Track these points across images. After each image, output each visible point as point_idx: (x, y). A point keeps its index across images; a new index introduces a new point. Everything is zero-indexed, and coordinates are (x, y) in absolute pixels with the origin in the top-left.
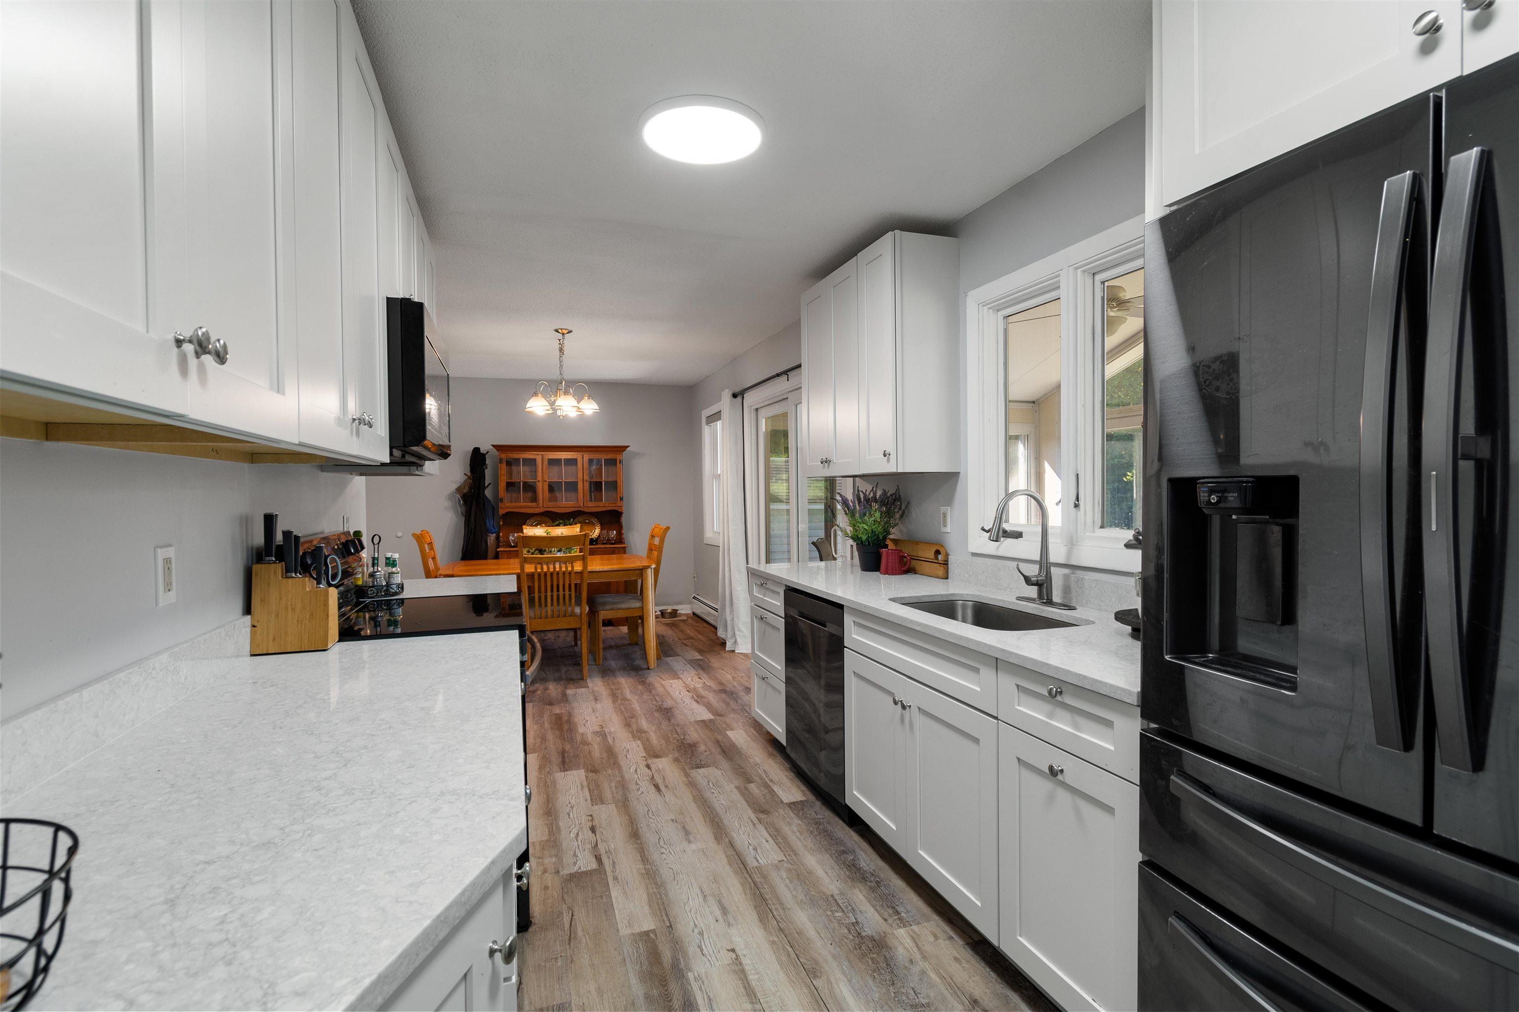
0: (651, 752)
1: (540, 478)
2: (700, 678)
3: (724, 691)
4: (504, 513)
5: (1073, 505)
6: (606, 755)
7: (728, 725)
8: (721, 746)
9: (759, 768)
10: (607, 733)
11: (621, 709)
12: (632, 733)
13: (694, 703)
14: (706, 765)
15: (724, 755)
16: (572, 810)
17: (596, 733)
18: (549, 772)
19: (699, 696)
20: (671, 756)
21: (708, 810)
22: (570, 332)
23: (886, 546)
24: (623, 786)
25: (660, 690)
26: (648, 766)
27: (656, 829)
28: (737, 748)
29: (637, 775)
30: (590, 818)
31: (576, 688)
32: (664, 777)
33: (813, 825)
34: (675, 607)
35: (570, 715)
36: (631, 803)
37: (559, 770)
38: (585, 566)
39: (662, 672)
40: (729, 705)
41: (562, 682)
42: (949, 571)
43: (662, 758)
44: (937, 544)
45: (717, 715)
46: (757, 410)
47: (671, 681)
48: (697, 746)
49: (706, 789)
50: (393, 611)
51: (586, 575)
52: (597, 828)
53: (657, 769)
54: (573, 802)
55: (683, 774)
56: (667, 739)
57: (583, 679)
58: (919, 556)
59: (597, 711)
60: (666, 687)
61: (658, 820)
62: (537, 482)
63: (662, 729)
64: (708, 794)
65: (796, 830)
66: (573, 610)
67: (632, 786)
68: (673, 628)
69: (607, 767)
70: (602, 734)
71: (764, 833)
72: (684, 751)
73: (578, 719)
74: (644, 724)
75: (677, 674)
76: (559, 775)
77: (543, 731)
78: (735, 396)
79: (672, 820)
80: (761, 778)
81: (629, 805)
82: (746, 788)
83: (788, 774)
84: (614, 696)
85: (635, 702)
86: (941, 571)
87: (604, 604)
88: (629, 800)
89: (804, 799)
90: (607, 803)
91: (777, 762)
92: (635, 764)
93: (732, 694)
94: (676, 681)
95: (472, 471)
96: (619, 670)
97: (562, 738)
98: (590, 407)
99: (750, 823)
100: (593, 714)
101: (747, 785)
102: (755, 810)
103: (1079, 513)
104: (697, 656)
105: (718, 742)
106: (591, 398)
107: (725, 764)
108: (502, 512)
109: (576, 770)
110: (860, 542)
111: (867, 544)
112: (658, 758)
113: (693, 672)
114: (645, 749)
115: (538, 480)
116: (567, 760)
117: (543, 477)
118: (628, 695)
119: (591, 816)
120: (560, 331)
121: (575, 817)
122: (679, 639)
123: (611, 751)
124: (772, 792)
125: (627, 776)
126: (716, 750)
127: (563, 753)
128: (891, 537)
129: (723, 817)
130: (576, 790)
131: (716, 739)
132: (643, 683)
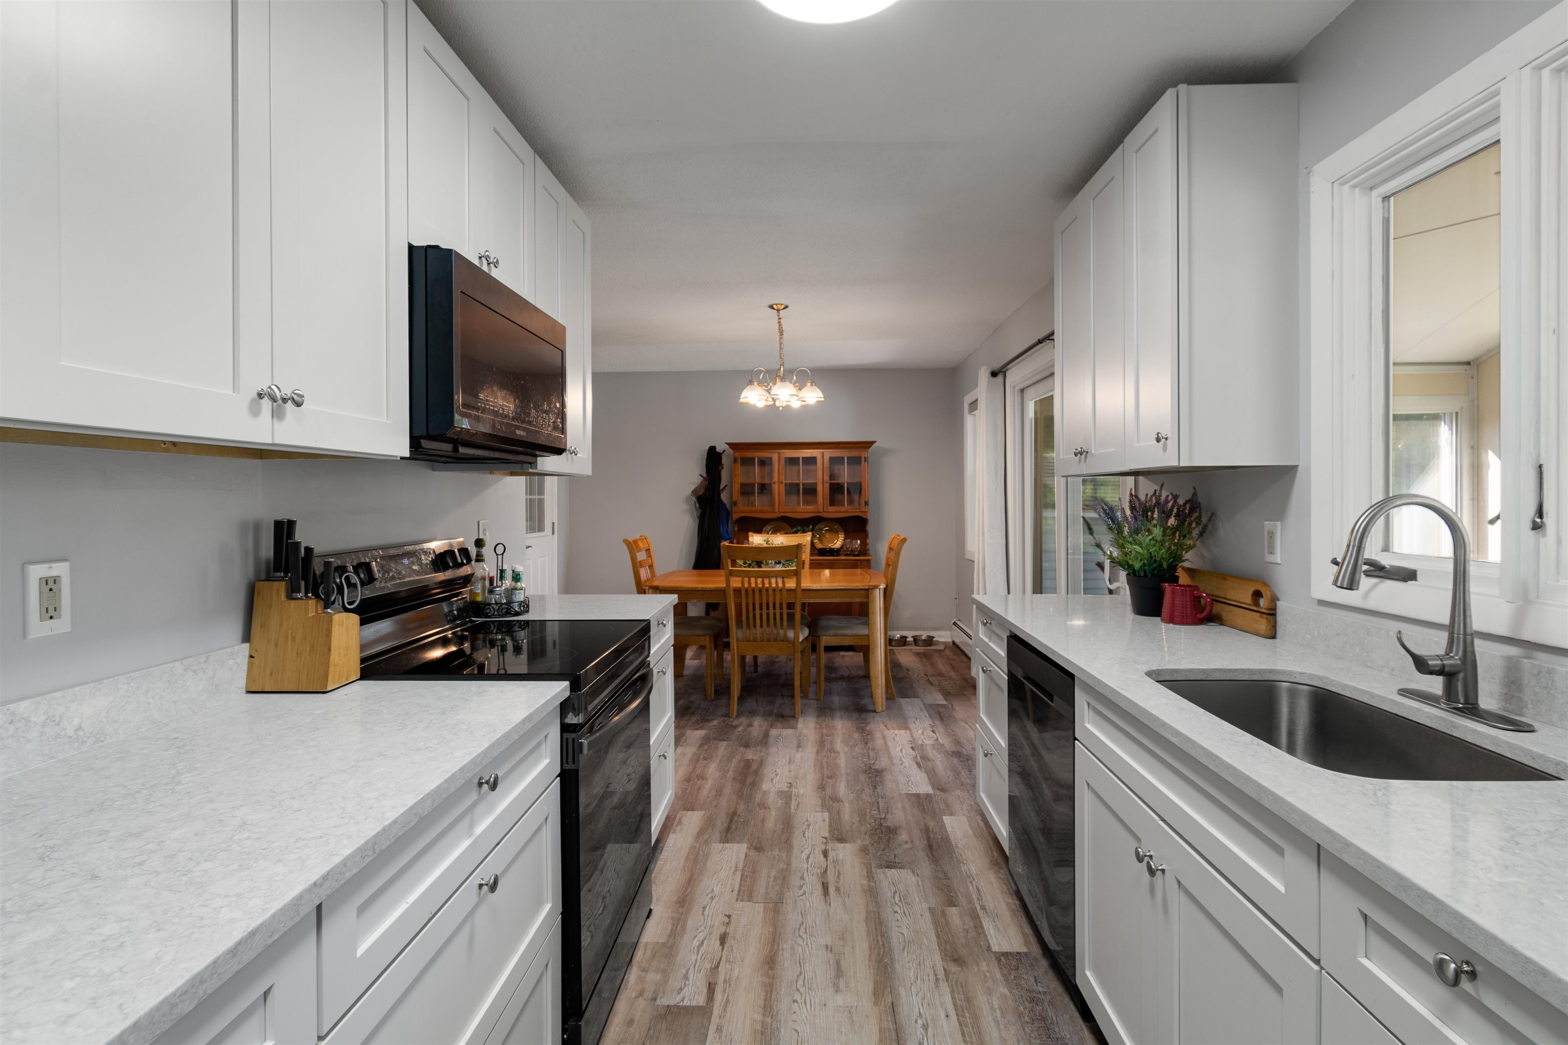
0: (836, 832)
1: (776, 479)
2: (933, 731)
3: (958, 754)
4: (738, 517)
5: (1529, 525)
6: (781, 827)
7: (948, 807)
8: (928, 838)
9: (972, 883)
10: (793, 795)
11: (822, 764)
12: (823, 799)
13: (915, 766)
14: (900, 865)
15: (929, 853)
16: (711, 902)
17: (780, 793)
18: (706, 841)
19: (925, 758)
20: (859, 842)
21: (880, 939)
22: (786, 307)
23: (1174, 580)
24: (784, 878)
25: (879, 742)
26: (825, 854)
27: (802, 956)
28: (950, 844)
29: (808, 864)
30: (727, 920)
31: (783, 728)
32: (839, 873)
33: (1027, 1003)
34: (932, 634)
35: (761, 763)
36: (784, 906)
37: (719, 839)
38: (798, 583)
39: (890, 718)
40: (958, 775)
41: (771, 719)
42: (1278, 626)
43: (846, 843)
44: (1257, 581)
45: (939, 789)
46: (1022, 391)
47: (897, 732)
48: (898, 832)
49: (889, 903)
50: (514, 634)
51: (799, 593)
52: (729, 938)
53: (835, 859)
54: (716, 890)
55: (865, 873)
56: (862, 816)
57: (794, 717)
58: (1227, 597)
59: (794, 762)
60: (888, 739)
61: (809, 943)
62: (773, 485)
63: (862, 800)
64: (887, 913)
65: (996, 1006)
66: (785, 634)
67: (795, 881)
68: (924, 659)
69: (775, 846)
70: (786, 796)
71: (948, 999)
72: (879, 837)
73: (768, 771)
74: (842, 789)
75: (906, 722)
76: (716, 847)
77: (723, 780)
78: (994, 374)
79: (827, 946)
80: (970, 901)
81: (781, 909)
82: (944, 914)
83: (1011, 901)
84: (821, 743)
85: (842, 755)
86: (1262, 625)
87: (827, 628)
88: (784, 901)
89: (1024, 949)
90: (755, 901)
91: (1000, 878)
92: (810, 847)
93: (967, 760)
94: (903, 732)
95: (708, 472)
96: (841, 708)
97: (740, 794)
98: (812, 396)
99: (932, 977)
100: (787, 766)
101: (946, 908)
102: (946, 955)
103: (1542, 540)
104: (940, 699)
105: (927, 831)
106: (814, 384)
107: (925, 867)
108: (735, 516)
109: (738, 842)
110: (1131, 572)
111: (1142, 574)
112: (842, 842)
113: (927, 722)
114: (830, 826)
115: (774, 481)
116: (734, 827)
117: (779, 478)
118: (839, 745)
119: (729, 916)
120: (775, 307)
121: (710, 914)
122: (926, 675)
123: (789, 823)
124: (978, 926)
125: (795, 863)
126: (920, 843)
127: (732, 816)
128: (1186, 564)
129: (896, 956)
130: (727, 872)
131: (926, 825)
132: (861, 730)
